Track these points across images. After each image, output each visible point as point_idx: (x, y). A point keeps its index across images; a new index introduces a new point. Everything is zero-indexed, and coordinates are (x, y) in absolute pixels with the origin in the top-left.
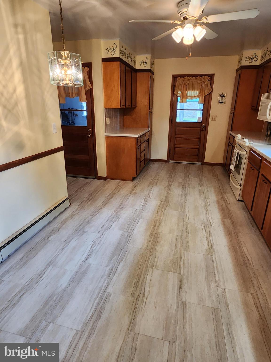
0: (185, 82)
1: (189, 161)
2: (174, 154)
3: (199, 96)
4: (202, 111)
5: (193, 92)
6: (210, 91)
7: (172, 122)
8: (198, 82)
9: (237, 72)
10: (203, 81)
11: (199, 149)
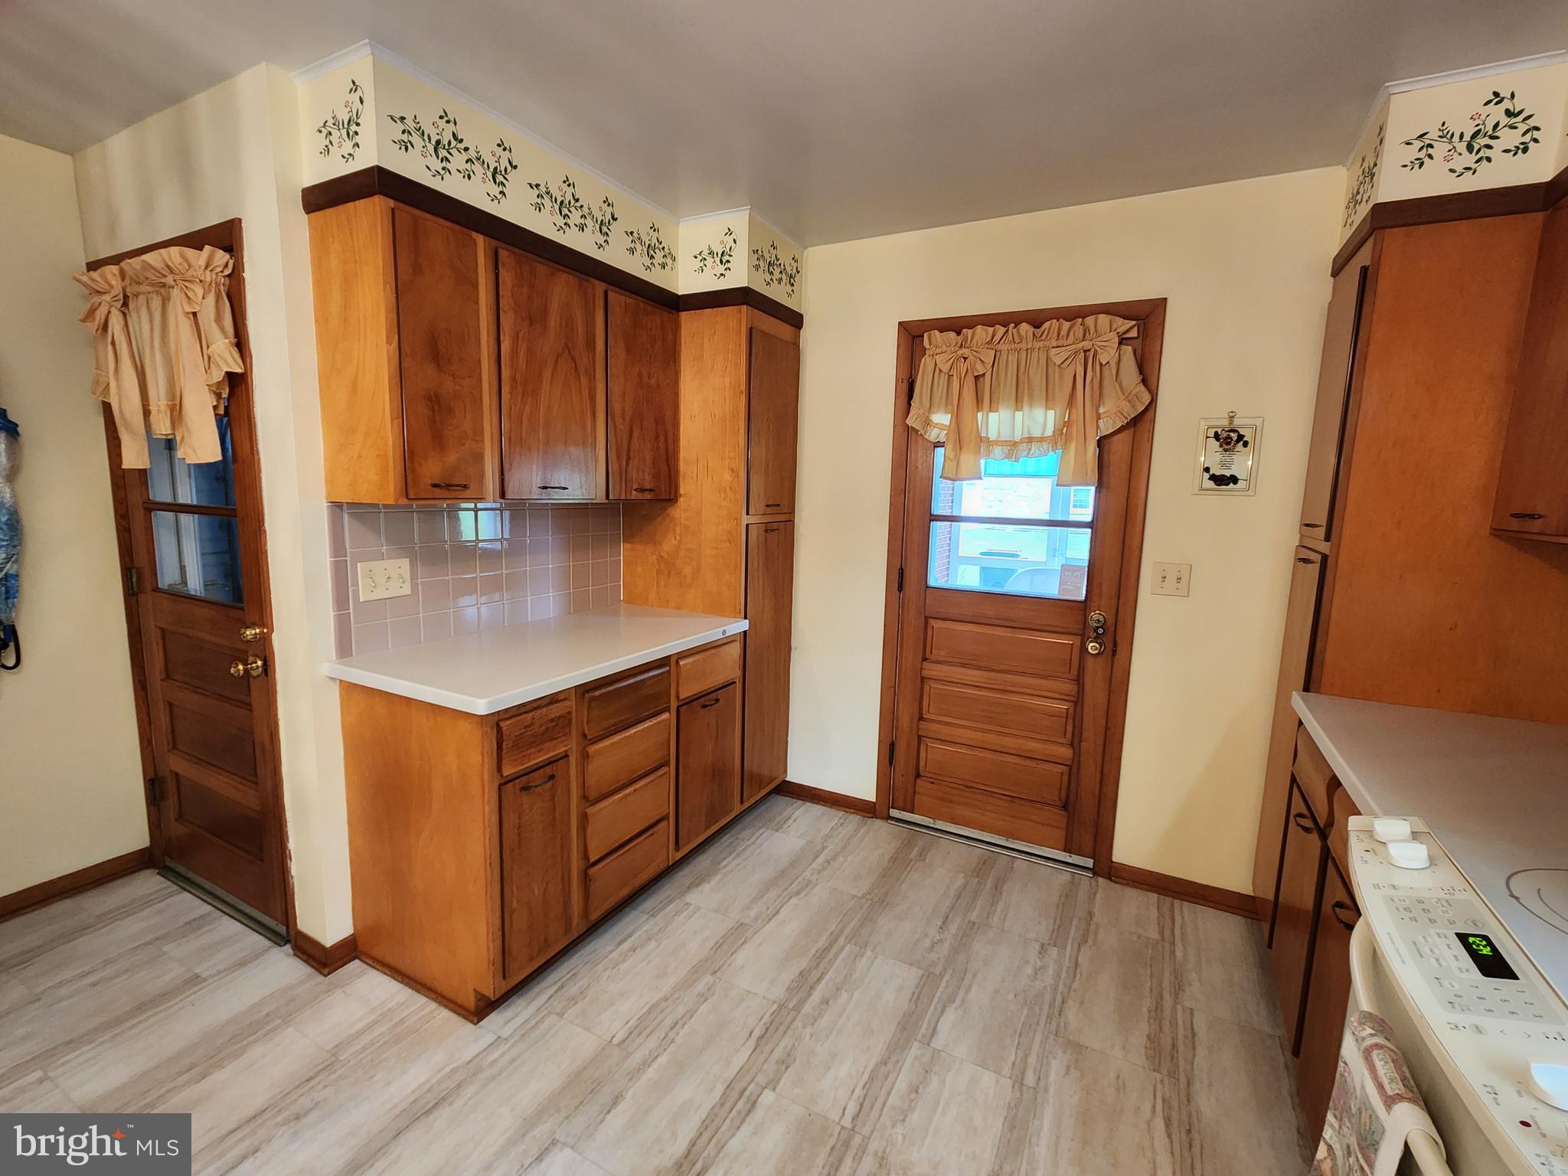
0: (971, 357)
1: (1008, 835)
2: (918, 776)
3: (1062, 436)
4: (1089, 531)
5: (1019, 414)
6: (1133, 407)
7: (900, 588)
8: (1053, 351)
9: (1335, 273)
10: (1086, 344)
11: (1073, 769)
